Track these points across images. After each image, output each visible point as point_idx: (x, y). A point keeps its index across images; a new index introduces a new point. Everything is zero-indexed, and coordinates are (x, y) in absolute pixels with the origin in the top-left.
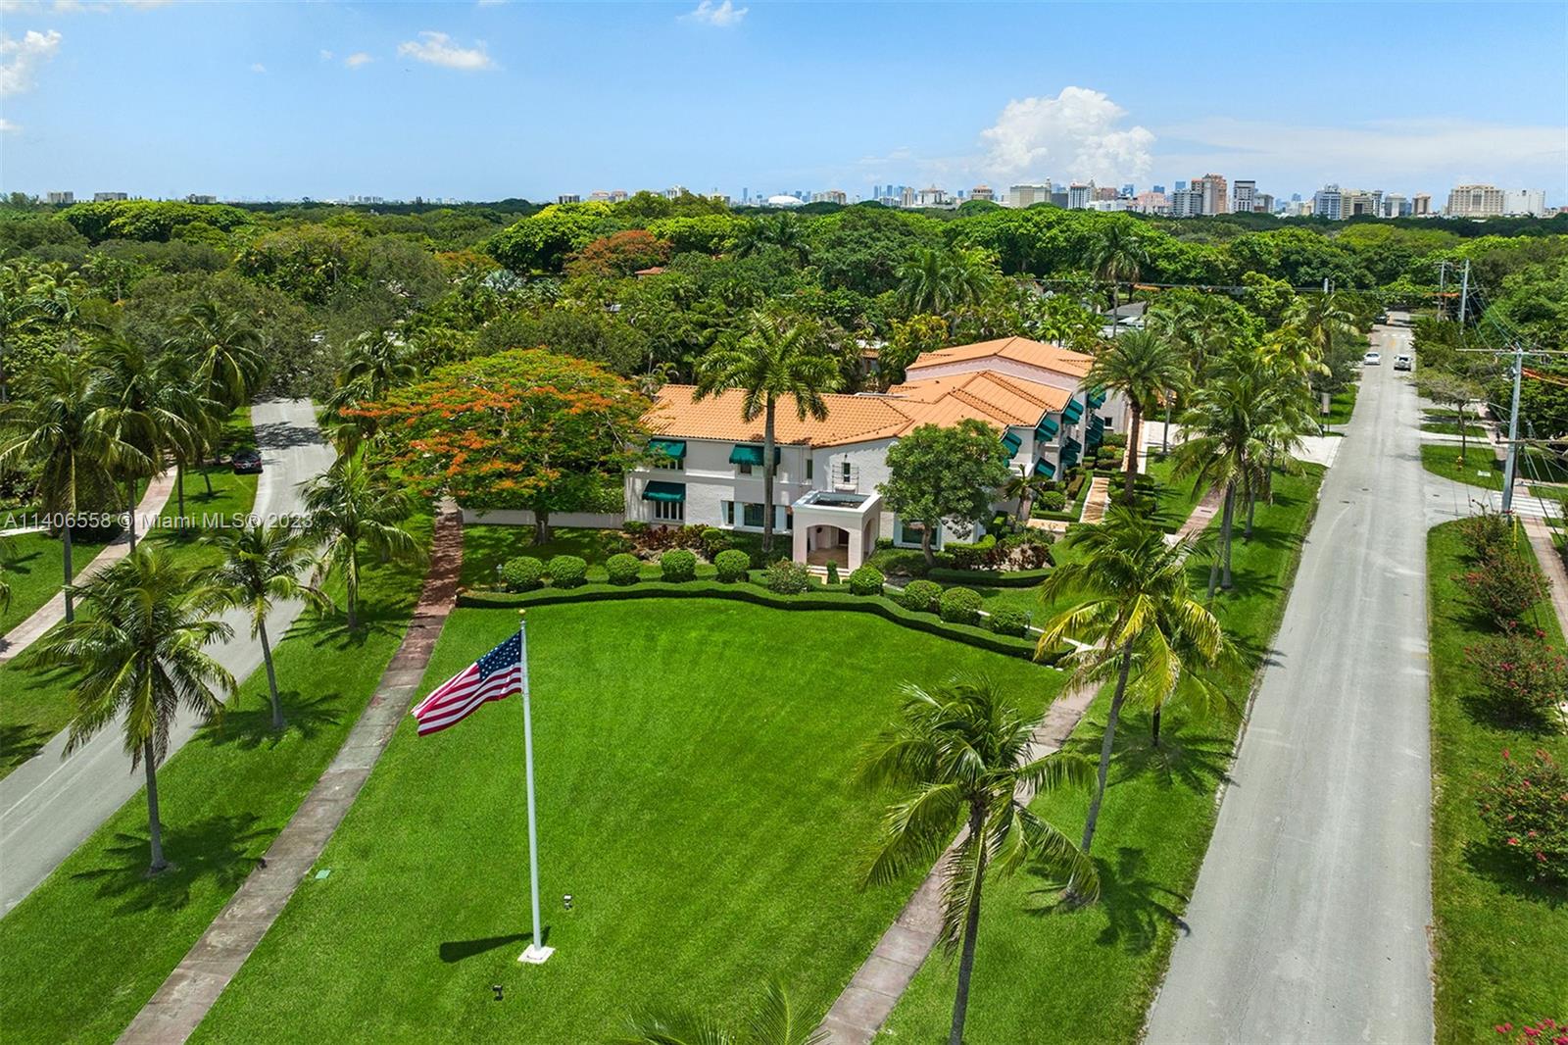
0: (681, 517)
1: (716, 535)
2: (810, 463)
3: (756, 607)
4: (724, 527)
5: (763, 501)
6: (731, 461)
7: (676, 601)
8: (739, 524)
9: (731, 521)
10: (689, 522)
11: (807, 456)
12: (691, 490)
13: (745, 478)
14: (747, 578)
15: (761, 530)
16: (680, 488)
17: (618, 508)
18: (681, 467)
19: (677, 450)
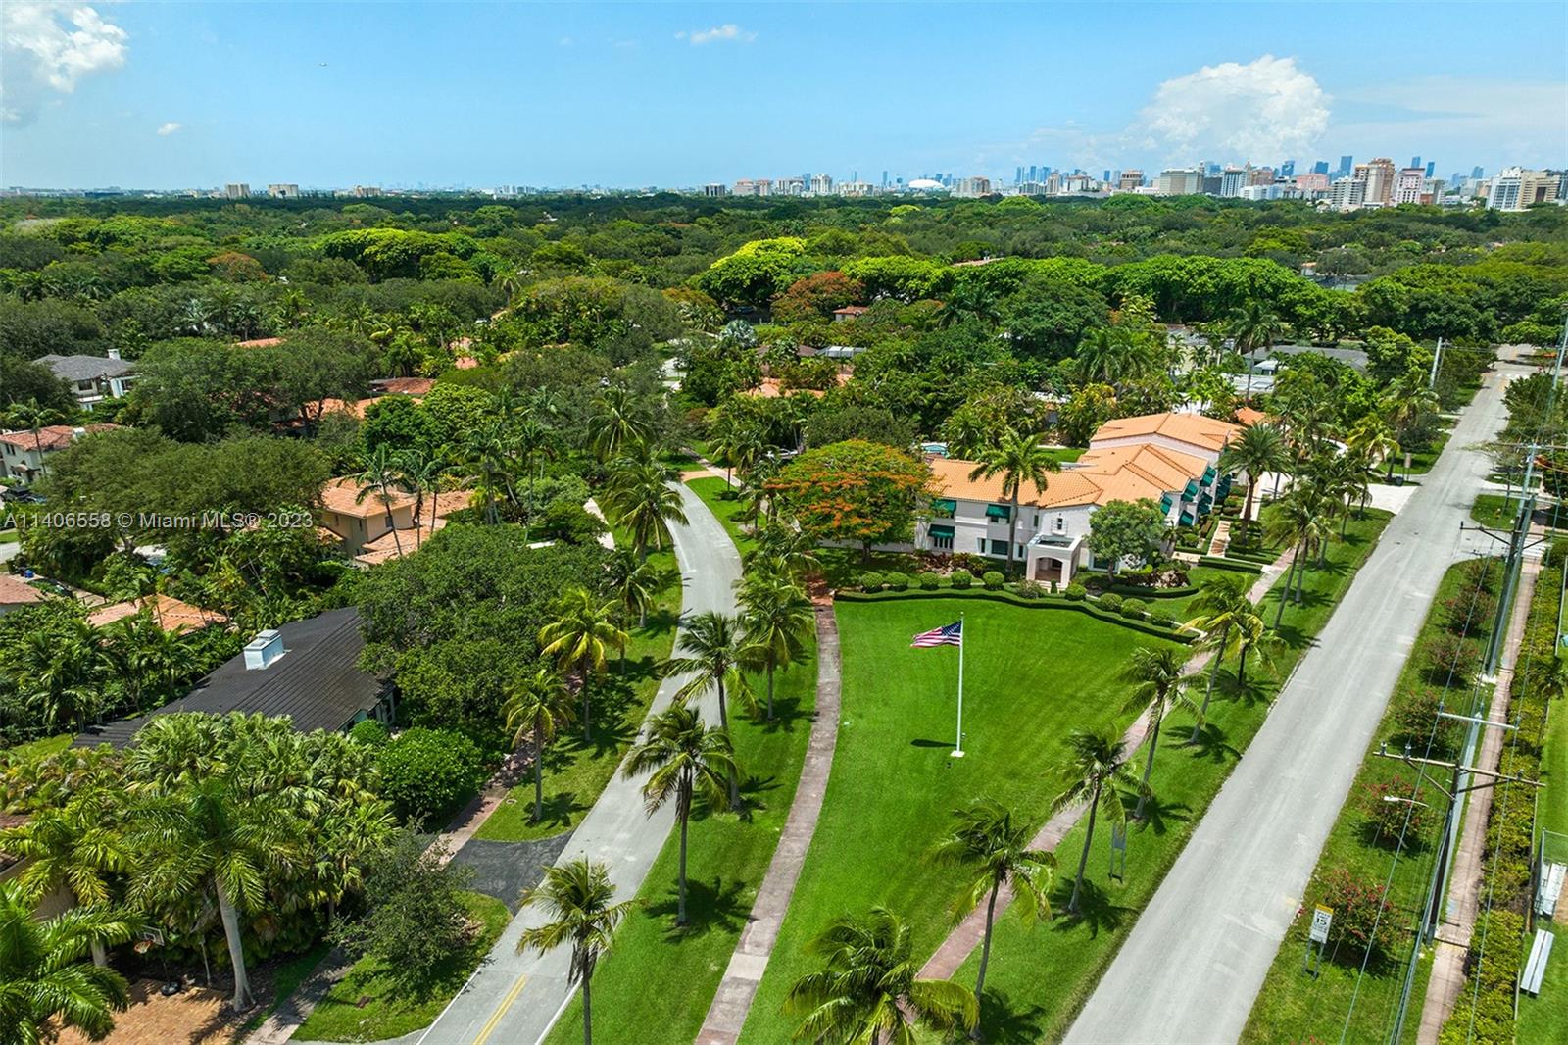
0: (951, 547)
1: (976, 559)
2: (1036, 517)
3: (1010, 606)
4: (978, 554)
5: (1008, 540)
6: (987, 514)
7: (962, 601)
8: (988, 553)
9: (983, 551)
10: (957, 550)
11: (1035, 513)
12: (958, 531)
13: (993, 524)
14: (1002, 588)
15: (1006, 557)
16: (952, 530)
17: (909, 540)
18: (952, 517)
19: (951, 506)
